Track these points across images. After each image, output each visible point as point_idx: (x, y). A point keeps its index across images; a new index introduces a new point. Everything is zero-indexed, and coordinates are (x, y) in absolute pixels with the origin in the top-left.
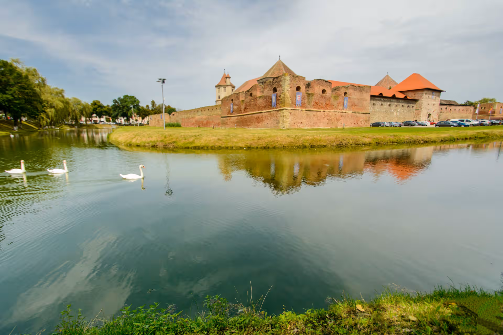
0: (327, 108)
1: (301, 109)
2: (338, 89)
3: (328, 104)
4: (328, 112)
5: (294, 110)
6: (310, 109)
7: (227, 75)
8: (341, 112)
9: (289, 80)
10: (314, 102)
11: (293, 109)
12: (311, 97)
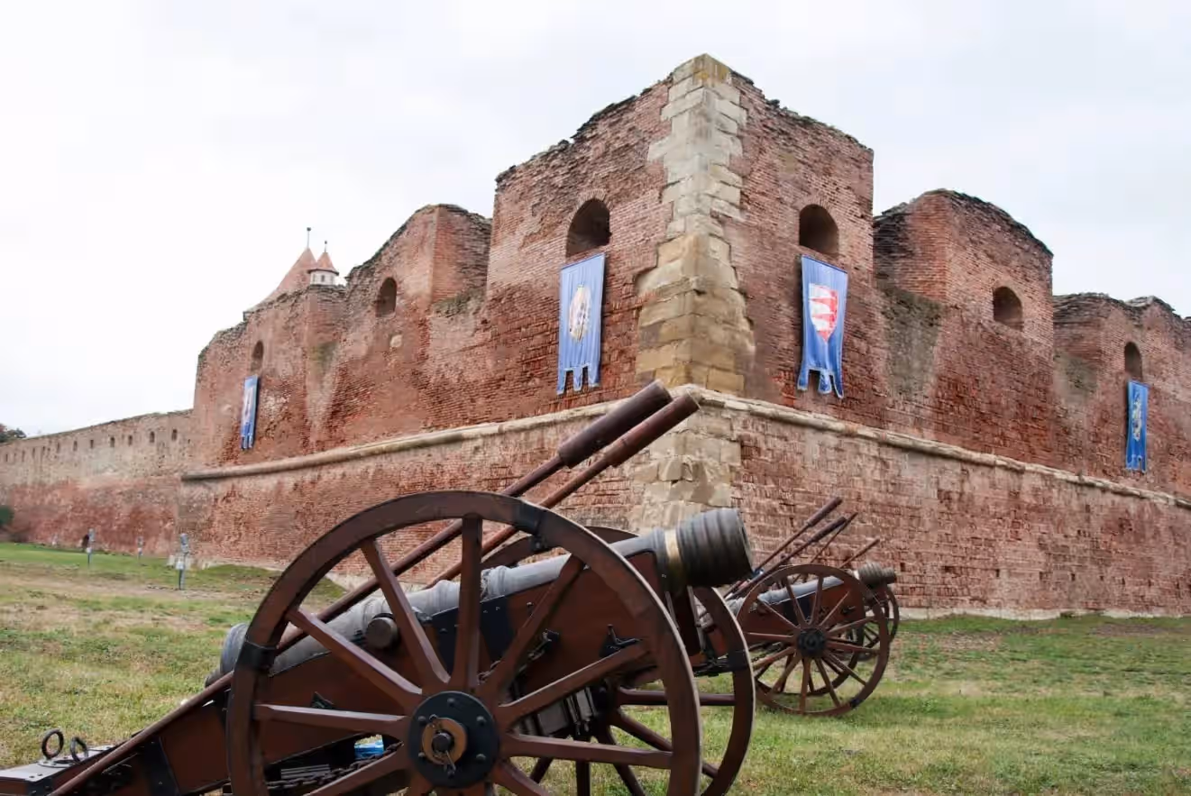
0: (1032, 452)
1: (840, 426)
2: (1086, 315)
3: (1036, 414)
4: (1039, 483)
5: (775, 419)
6: (911, 437)
7: (317, 256)
8: (1116, 493)
9: (734, 128)
10: (940, 378)
11: (767, 408)
12: (917, 331)
